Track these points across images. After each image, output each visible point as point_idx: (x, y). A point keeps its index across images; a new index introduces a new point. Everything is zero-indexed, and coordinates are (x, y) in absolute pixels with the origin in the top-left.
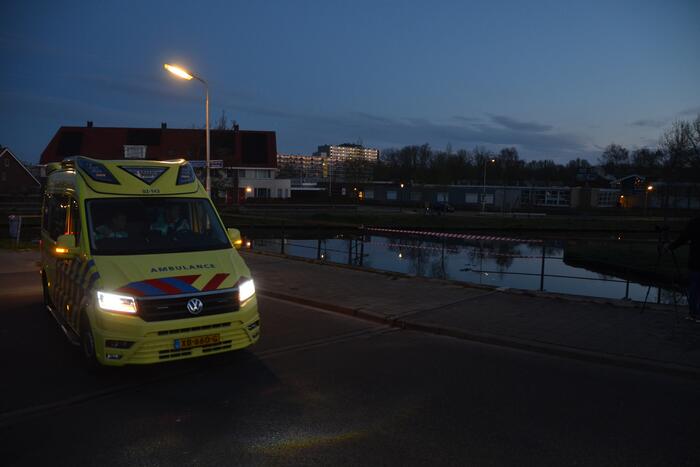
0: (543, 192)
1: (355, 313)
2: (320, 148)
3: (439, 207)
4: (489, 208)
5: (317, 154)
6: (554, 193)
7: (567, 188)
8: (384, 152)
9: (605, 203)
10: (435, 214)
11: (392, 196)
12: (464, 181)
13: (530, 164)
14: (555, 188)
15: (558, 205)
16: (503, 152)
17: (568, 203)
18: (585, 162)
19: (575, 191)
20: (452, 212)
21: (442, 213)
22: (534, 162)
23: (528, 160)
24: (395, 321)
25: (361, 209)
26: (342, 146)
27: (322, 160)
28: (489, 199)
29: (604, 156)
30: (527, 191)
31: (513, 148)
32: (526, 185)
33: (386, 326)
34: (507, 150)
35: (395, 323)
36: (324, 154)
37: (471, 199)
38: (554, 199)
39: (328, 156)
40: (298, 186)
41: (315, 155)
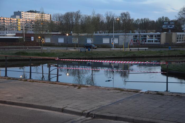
0: (145, 36)
1: (63, 110)
2: (15, 13)
3: (89, 47)
4: (116, 46)
5: (14, 16)
6: (152, 36)
7: (158, 33)
8: (54, 16)
9: (180, 41)
10: (87, 50)
11: (61, 40)
12: (100, 31)
13: (136, 21)
14: (152, 33)
15: (154, 43)
16: (122, 14)
17: (159, 41)
18: (166, 18)
19: (163, 35)
20: (96, 48)
21: (91, 50)
22: (138, 20)
23: (135, 19)
24: (88, 113)
25: (45, 49)
26: (28, 12)
27: (17, 20)
28: (116, 41)
29: (179, 14)
30: (136, 36)
31: (127, 12)
32: (135, 33)
33: (83, 117)
34: (124, 14)
35: (88, 115)
36: (18, 17)
37: (106, 41)
38: (151, 40)
39: (21, 18)
40: (4, 36)
41: (12, 17)
